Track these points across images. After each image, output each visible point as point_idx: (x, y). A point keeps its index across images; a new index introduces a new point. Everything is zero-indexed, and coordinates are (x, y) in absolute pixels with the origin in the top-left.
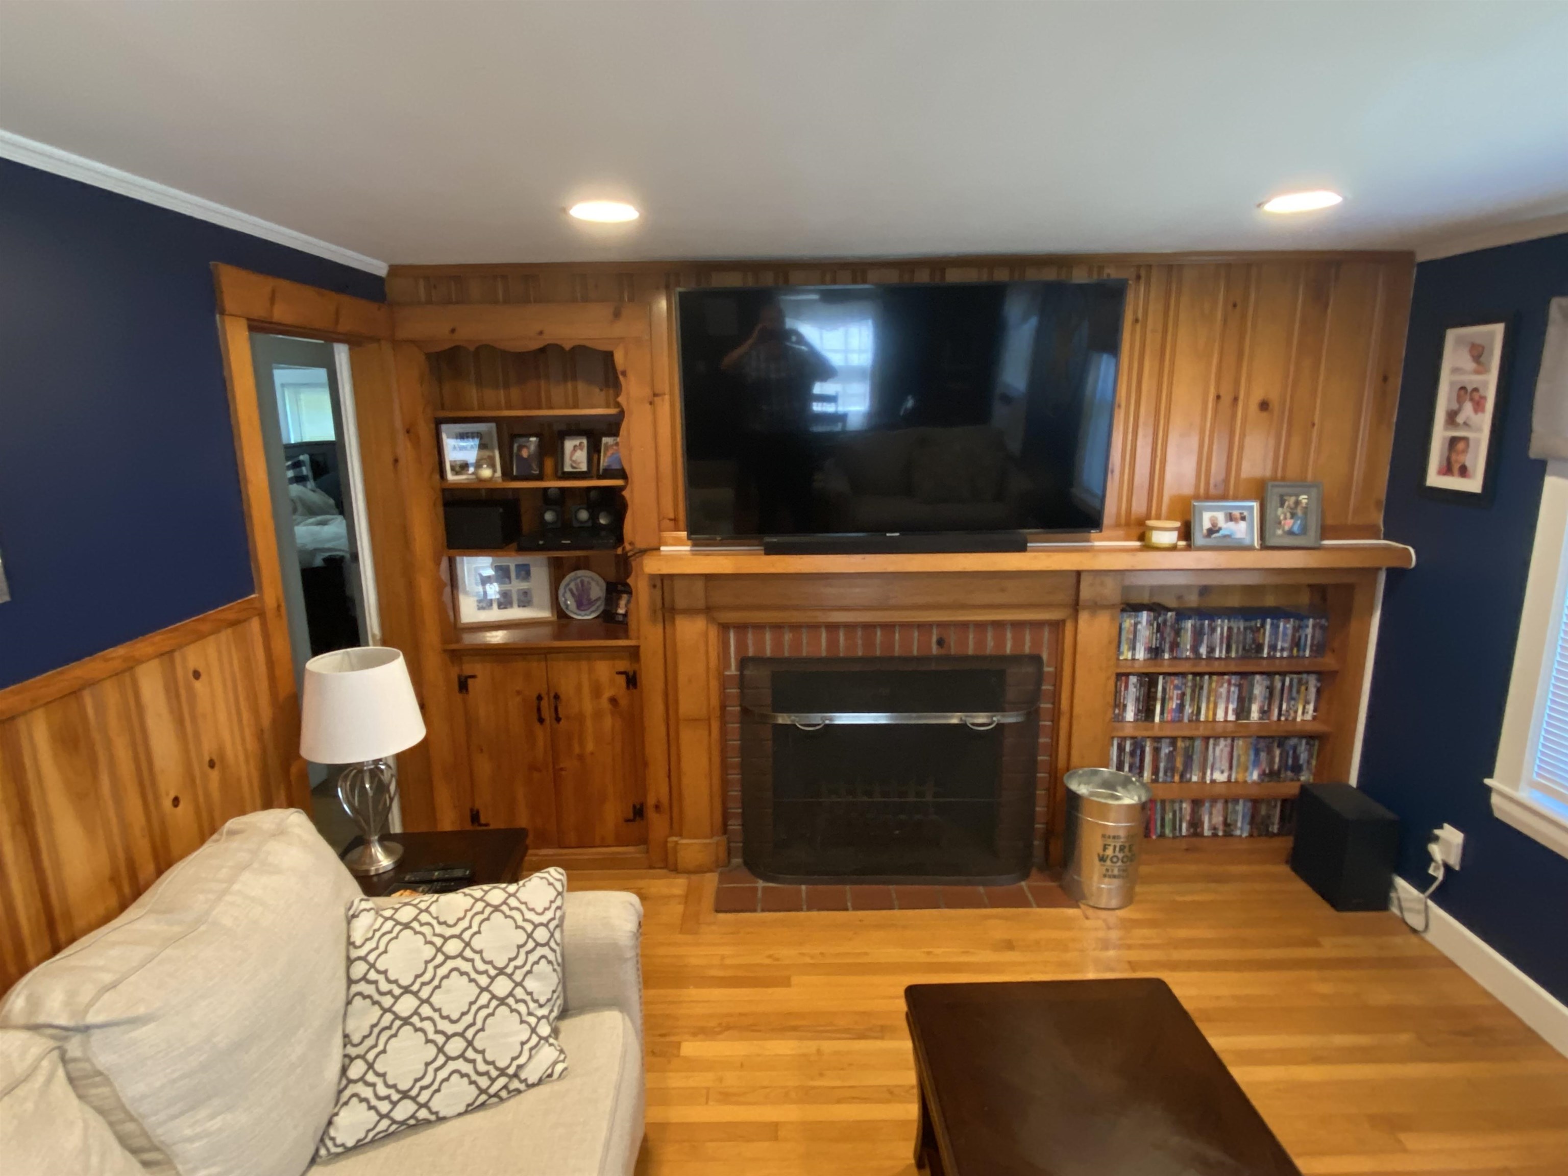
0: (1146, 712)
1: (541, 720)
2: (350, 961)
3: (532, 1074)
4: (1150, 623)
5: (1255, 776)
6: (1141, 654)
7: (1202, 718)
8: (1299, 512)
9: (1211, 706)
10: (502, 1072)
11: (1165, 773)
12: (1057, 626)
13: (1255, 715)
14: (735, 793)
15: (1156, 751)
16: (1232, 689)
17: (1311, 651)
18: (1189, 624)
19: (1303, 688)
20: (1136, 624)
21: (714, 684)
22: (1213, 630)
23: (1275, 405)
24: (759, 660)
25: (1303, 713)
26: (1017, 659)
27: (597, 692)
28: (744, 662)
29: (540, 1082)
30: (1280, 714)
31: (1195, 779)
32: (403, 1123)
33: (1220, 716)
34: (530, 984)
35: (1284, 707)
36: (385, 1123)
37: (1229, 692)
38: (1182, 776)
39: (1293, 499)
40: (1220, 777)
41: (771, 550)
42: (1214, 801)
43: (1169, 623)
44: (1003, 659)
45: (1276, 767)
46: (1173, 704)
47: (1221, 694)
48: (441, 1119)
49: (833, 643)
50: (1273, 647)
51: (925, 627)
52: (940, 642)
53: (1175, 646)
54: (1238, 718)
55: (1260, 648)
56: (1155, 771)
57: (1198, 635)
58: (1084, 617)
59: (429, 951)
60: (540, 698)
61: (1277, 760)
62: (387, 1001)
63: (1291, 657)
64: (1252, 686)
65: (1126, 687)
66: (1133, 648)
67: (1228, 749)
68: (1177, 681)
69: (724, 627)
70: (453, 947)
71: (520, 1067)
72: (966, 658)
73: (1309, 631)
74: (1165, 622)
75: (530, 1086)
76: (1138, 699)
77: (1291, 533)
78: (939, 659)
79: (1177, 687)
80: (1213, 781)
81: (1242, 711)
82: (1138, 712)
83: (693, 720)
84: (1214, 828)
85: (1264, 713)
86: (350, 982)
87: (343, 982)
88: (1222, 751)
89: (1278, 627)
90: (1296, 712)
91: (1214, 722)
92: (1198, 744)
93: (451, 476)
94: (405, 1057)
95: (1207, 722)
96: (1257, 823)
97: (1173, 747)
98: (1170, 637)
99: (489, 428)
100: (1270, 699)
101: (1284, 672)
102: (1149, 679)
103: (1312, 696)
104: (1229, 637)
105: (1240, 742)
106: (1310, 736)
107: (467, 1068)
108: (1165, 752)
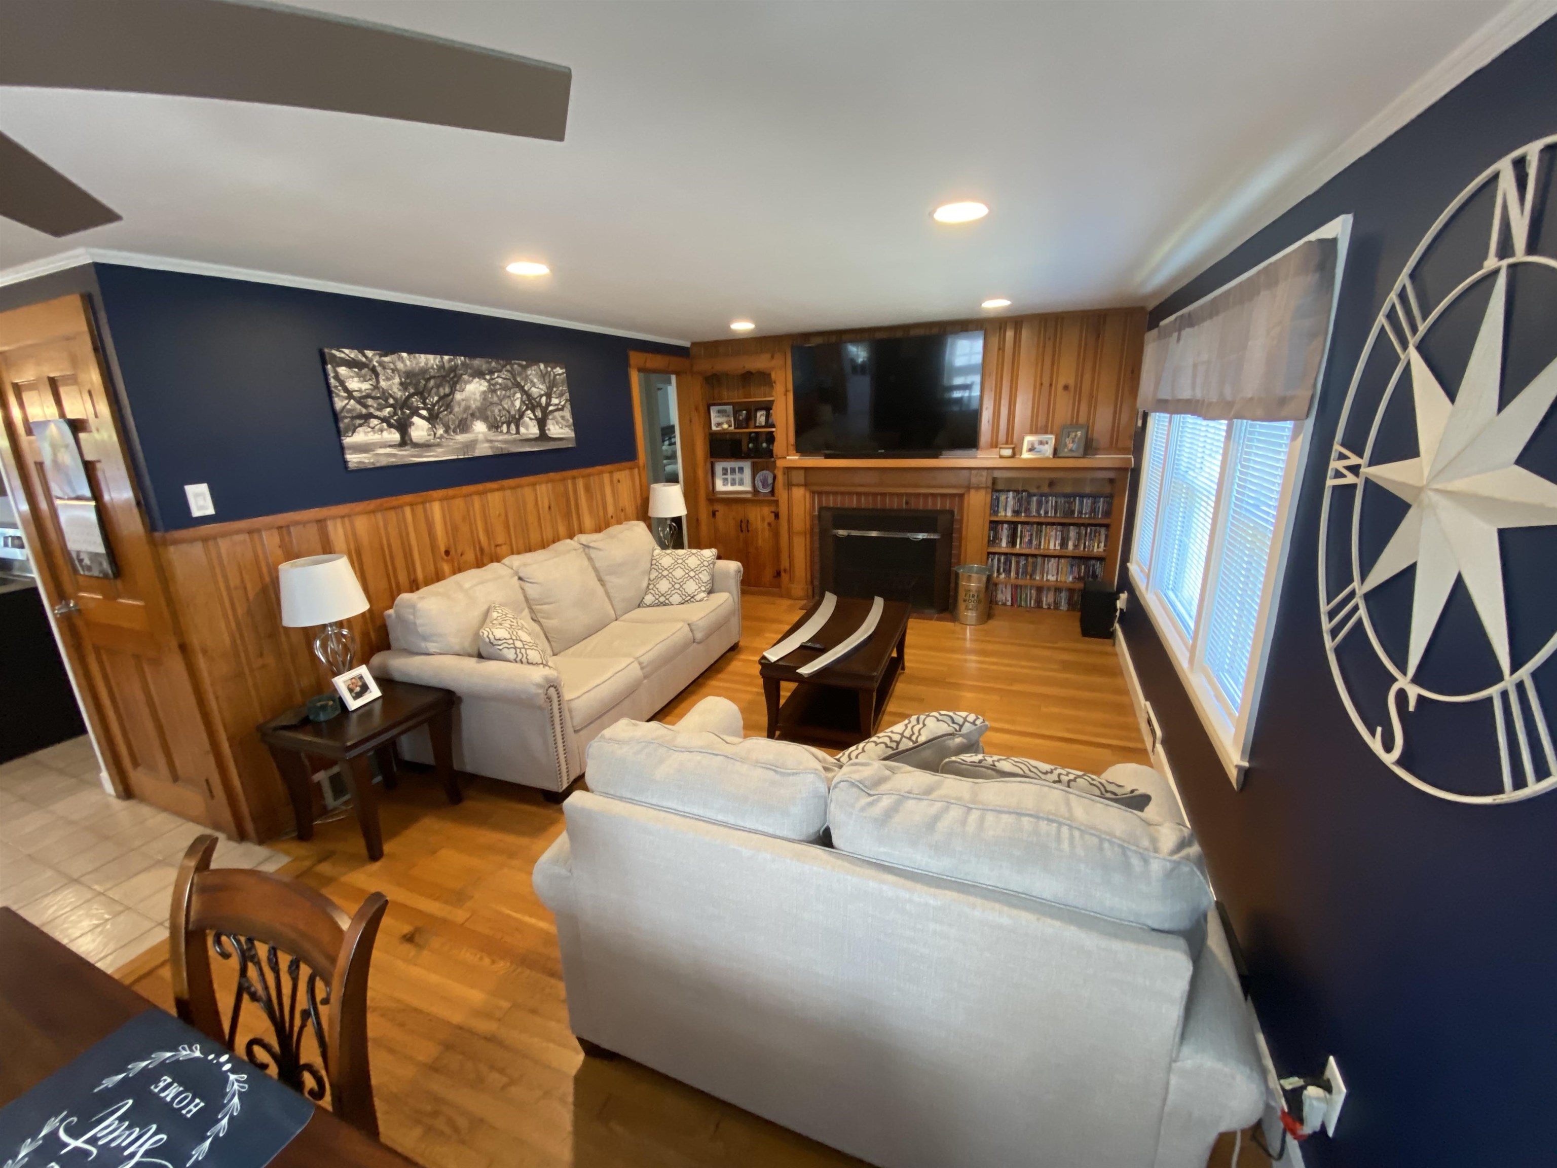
0: (1012, 542)
1: (742, 531)
2: (652, 560)
3: (698, 598)
4: (1014, 498)
5: (1071, 579)
6: (1009, 514)
7: (1042, 547)
9: (1047, 541)
10: (689, 595)
11: (1022, 574)
12: (961, 496)
13: (1070, 547)
14: (817, 567)
15: (1018, 561)
16: (1058, 533)
17: (1102, 515)
18: (1035, 499)
19: (1097, 534)
20: (1007, 498)
21: (808, 518)
22: (1047, 502)
23: (1072, 387)
24: (828, 509)
25: (1098, 547)
26: (942, 512)
27: (763, 519)
28: (821, 509)
29: (700, 601)
30: (1084, 548)
31: (1038, 578)
32: (662, 603)
33: (1052, 546)
34: (700, 575)
35: (1087, 543)
36: (657, 601)
37: (1056, 534)
38: (1031, 576)
39: (1074, 434)
40: (1052, 578)
41: (828, 457)
42: (1049, 589)
43: (1024, 498)
44: (936, 511)
45: (1082, 574)
46: (1026, 540)
47: (1052, 536)
48: (673, 605)
49: (859, 501)
50: (1080, 512)
51: (900, 495)
52: (907, 503)
53: (1027, 510)
54: (1061, 548)
55: (1073, 512)
56: (1017, 573)
57: (1039, 504)
58: (972, 492)
59: (673, 561)
60: (741, 521)
61: (1083, 571)
62: (660, 571)
63: (1090, 518)
64: (1068, 532)
65: (1002, 530)
66: (1006, 510)
67: (1056, 564)
68: (1028, 527)
69: (813, 493)
70: (680, 561)
71: (695, 596)
72: (917, 511)
73: (1101, 504)
74: (1022, 497)
76: (1008, 536)
77: (1071, 450)
78: (906, 510)
79: (1028, 531)
80: (1047, 580)
81: (1064, 544)
82: (1008, 543)
83: (799, 533)
84: (1049, 604)
85: (1076, 546)
86: (652, 565)
87: (649, 565)
88: (1052, 565)
89: (1083, 501)
90: (1093, 547)
91: (1048, 549)
92: (1039, 560)
93: (714, 428)
94: (664, 586)
95: (1044, 549)
96: (1070, 602)
97: (1027, 560)
98: (1024, 505)
99: (729, 408)
100: (1079, 539)
101: (1086, 526)
102: (1013, 525)
103: (1103, 538)
104: (1056, 506)
105: (1063, 561)
106: (1100, 559)
107: (680, 592)
108: (1022, 562)
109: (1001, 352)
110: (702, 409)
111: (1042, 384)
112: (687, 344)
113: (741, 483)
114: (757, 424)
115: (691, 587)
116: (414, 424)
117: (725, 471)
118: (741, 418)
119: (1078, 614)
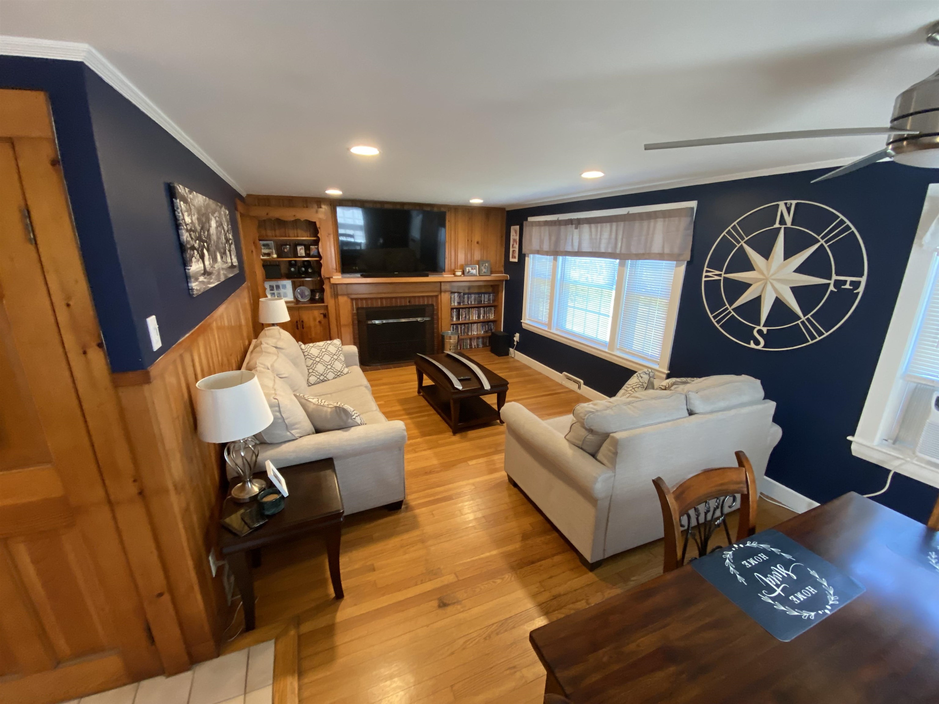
0: (458, 318)
2: (303, 352)
3: (346, 372)
4: (457, 296)
6: (456, 304)
8: (486, 267)
9: (472, 316)
10: (339, 372)
11: (463, 332)
12: (437, 296)
13: (481, 318)
15: (461, 328)
17: (492, 301)
18: (466, 296)
20: (454, 296)
21: (350, 315)
22: (471, 297)
23: (480, 242)
25: (492, 316)
26: (428, 305)
28: (358, 309)
30: (487, 317)
31: (470, 334)
33: (474, 318)
34: (339, 357)
35: (487, 315)
37: (476, 312)
38: (467, 333)
39: (485, 265)
41: (363, 276)
42: (474, 339)
43: (462, 296)
44: (424, 305)
45: (487, 330)
46: (464, 316)
50: (484, 301)
51: (405, 298)
52: (409, 302)
53: (463, 302)
54: (478, 319)
55: (481, 301)
56: (461, 332)
57: (468, 298)
58: (443, 294)
59: (318, 351)
60: (297, 322)
61: (487, 328)
62: (313, 359)
64: (480, 310)
65: (453, 312)
66: (454, 302)
67: (476, 326)
68: (464, 310)
69: (352, 300)
70: (323, 350)
71: (342, 371)
72: (416, 306)
73: (491, 297)
75: (345, 374)
76: (456, 315)
77: (485, 272)
78: (410, 306)
79: (465, 312)
80: (474, 334)
81: (479, 317)
82: (456, 318)
83: (345, 325)
84: (475, 346)
85: (484, 317)
87: (302, 356)
89: (485, 296)
90: (490, 316)
91: (473, 320)
92: (470, 325)
94: (320, 368)
95: (471, 320)
96: (484, 345)
97: (465, 326)
98: (462, 299)
100: (484, 313)
101: (487, 307)
102: (458, 309)
103: (493, 312)
104: (475, 299)
105: (479, 324)
106: (493, 322)
107: (332, 371)
111: (468, 240)
112: (244, 195)
113: (285, 295)
114: (297, 255)
115: (338, 366)
117: (272, 288)
118: (286, 250)
119: (489, 348)
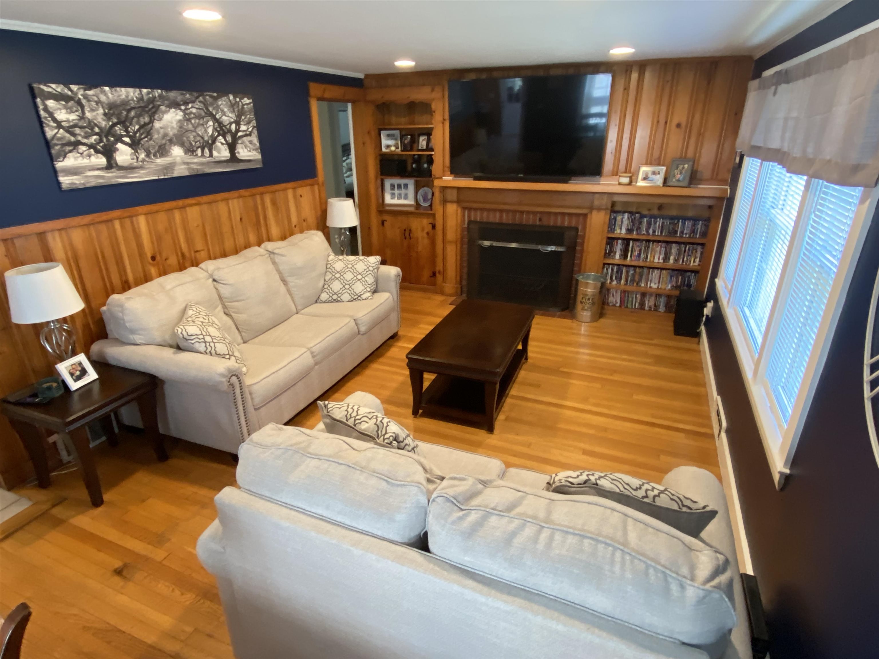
0: (624, 256)
1: (405, 238)
2: (327, 264)
3: (364, 297)
4: (628, 219)
5: (669, 287)
6: (624, 231)
7: (648, 260)
9: (653, 255)
10: (357, 295)
11: (630, 282)
12: (585, 215)
13: (671, 261)
14: (465, 270)
15: (627, 272)
16: (662, 249)
17: (700, 235)
18: (645, 220)
19: (694, 251)
20: (622, 218)
21: (459, 230)
22: (655, 223)
23: (684, 125)
24: (475, 222)
25: (694, 262)
26: (570, 228)
27: (423, 229)
28: (470, 222)
29: (365, 299)
30: (683, 262)
31: (643, 285)
32: (335, 300)
33: (656, 260)
34: (366, 278)
35: (685, 259)
36: (331, 299)
37: (660, 250)
38: (637, 284)
40: (654, 286)
41: (476, 179)
42: (651, 295)
43: (637, 219)
44: (564, 228)
45: (679, 284)
46: (636, 253)
47: (657, 251)
48: (343, 302)
49: (501, 217)
50: (682, 232)
51: (534, 213)
52: (540, 220)
53: (639, 229)
54: (664, 262)
55: (676, 232)
56: (626, 280)
57: (649, 224)
58: (595, 213)
59: (345, 266)
60: (405, 230)
61: (680, 280)
62: (334, 274)
63: (690, 237)
64: (671, 248)
65: (617, 245)
66: (621, 229)
67: (659, 275)
68: (638, 244)
69: (464, 208)
70: (350, 266)
71: (361, 295)
72: (549, 227)
73: (699, 226)
74: (635, 218)
75: (363, 300)
76: (621, 250)
77: (679, 181)
78: (540, 226)
79: (638, 246)
80: (650, 287)
81: (666, 258)
82: (621, 255)
83: (451, 242)
84: (650, 307)
85: (676, 260)
86: (327, 268)
87: (325, 268)
88: (655, 275)
89: (685, 224)
90: (690, 261)
91: (653, 262)
92: (645, 270)
93: (384, 150)
94: (336, 286)
95: (650, 262)
96: (667, 306)
97: (635, 270)
98: (637, 225)
99: (397, 133)
100: (679, 254)
101: (685, 244)
102: (626, 241)
103: (698, 255)
104: (662, 227)
105: (664, 272)
106: (695, 272)
107: (349, 292)
108: (631, 272)
109: (626, 91)
110: (374, 133)
111: (658, 122)
112: (361, 76)
113: (406, 197)
114: (420, 148)
115: (359, 288)
116: (118, 150)
117: (393, 187)
118: (406, 142)
119: (673, 315)
